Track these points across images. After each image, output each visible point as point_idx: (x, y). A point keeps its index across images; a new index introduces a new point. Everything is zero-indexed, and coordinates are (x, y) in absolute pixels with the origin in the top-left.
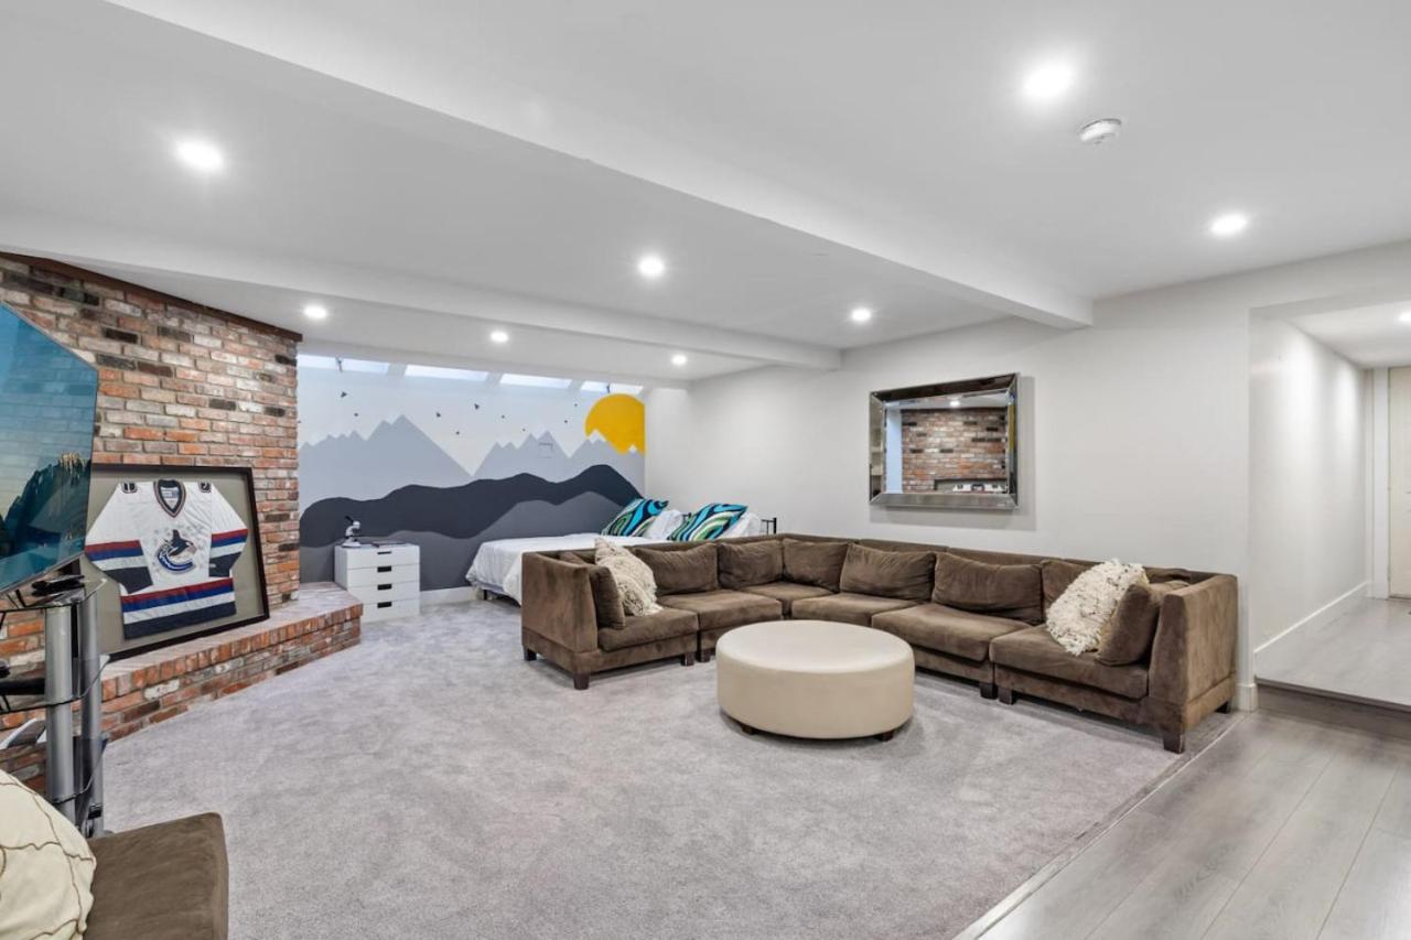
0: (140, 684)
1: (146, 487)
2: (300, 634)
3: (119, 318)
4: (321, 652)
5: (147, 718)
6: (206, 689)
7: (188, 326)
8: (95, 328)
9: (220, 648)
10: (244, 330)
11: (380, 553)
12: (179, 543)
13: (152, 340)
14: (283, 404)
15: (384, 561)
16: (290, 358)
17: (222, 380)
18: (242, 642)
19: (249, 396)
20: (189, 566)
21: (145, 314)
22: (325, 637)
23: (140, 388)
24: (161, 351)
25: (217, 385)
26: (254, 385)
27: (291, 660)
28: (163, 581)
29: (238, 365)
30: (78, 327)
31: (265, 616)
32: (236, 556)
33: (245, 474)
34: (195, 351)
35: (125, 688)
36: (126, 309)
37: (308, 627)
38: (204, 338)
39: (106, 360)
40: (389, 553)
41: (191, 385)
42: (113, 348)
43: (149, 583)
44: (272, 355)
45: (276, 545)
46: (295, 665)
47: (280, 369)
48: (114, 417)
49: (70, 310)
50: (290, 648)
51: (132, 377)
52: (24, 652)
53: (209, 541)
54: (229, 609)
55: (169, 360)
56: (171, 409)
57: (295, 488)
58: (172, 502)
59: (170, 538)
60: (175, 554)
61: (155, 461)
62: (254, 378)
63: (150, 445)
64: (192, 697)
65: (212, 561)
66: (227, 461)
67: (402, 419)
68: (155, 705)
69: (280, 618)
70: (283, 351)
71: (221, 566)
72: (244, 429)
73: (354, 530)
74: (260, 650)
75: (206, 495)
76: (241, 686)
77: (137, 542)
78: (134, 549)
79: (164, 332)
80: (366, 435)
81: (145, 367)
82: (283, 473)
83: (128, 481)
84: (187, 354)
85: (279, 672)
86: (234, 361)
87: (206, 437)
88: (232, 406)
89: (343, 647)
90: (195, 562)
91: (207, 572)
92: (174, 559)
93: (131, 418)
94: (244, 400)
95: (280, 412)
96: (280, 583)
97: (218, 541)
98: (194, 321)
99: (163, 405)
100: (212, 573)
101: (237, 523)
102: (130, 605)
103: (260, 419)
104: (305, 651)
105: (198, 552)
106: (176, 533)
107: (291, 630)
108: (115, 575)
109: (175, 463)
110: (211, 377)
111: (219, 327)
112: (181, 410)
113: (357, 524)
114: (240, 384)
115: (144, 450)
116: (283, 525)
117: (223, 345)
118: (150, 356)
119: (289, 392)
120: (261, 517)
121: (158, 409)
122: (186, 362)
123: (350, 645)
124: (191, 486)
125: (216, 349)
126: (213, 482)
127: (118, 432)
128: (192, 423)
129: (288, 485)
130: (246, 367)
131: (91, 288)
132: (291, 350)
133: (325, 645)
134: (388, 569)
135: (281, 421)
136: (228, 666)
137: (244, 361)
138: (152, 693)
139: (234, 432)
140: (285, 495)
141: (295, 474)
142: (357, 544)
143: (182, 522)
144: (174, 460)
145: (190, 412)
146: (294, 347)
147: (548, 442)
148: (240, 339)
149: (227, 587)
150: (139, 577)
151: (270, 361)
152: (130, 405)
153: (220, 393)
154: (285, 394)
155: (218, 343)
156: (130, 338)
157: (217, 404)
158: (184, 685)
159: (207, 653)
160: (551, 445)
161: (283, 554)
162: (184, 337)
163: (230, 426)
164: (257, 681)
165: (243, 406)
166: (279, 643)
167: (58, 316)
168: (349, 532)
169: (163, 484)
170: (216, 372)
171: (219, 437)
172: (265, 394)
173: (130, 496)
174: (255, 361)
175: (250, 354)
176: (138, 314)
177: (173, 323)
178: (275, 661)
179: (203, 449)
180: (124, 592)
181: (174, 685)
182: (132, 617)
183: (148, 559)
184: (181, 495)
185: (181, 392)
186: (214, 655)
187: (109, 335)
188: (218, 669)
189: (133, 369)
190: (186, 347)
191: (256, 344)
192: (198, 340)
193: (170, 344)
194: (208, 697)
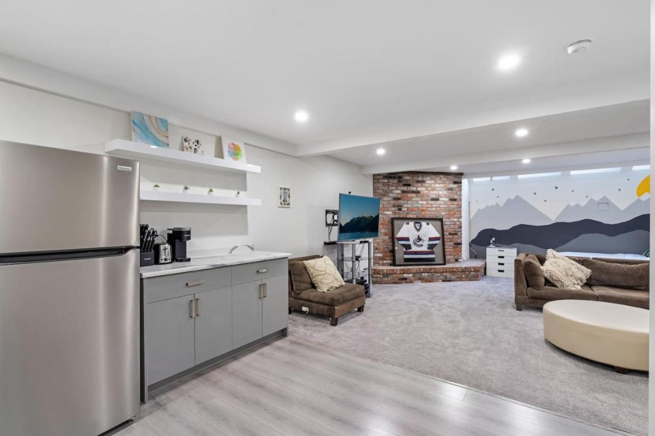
0: (402, 272)
1: (412, 224)
2: (453, 271)
3: (407, 181)
4: (461, 279)
5: (404, 281)
6: (420, 279)
7: (424, 179)
8: (401, 184)
9: (423, 269)
10: (442, 176)
11: (499, 251)
12: (419, 239)
13: (415, 185)
14: (456, 197)
15: (501, 254)
16: (459, 181)
17: (434, 192)
18: (431, 269)
19: (443, 196)
20: (422, 245)
21: (413, 178)
22: (462, 275)
23: (412, 197)
24: (417, 187)
25: (433, 194)
26: (445, 192)
27: (448, 279)
28: (414, 248)
29: (440, 187)
30: (397, 185)
31: (444, 264)
32: (436, 245)
33: (441, 220)
34: (426, 185)
35: (398, 272)
36: (408, 178)
37: (455, 270)
38: (429, 181)
39: (403, 192)
40: (503, 251)
41: (425, 195)
42: (405, 188)
43: (411, 248)
44: (452, 182)
45: (453, 243)
46: (450, 281)
47: (455, 186)
48: (405, 206)
49: (396, 181)
50: (448, 275)
51: (409, 195)
52: (386, 260)
53: (428, 239)
54: (432, 260)
55: (419, 189)
56: (419, 202)
57: (461, 225)
58: (418, 228)
59: (417, 237)
60: (418, 242)
61: (415, 217)
62: (445, 190)
63: (414, 212)
64: (416, 280)
65: (429, 245)
66: (436, 216)
67: (517, 197)
68: (405, 279)
69: (448, 266)
70: (456, 180)
71: (431, 247)
72: (442, 206)
73: (493, 241)
74: (436, 273)
75: (428, 226)
76: (430, 282)
77: (408, 238)
78: (407, 239)
79: (418, 182)
80: (501, 205)
81: (413, 192)
82: (455, 220)
83: (407, 222)
84: (424, 186)
85: (444, 281)
86: (438, 186)
87: (430, 209)
88: (438, 200)
89: (470, 280)
90: (424, 245)
91: (427, 248)
92: (418, 243)
93: (409, 206)
94: (442, 197)
95: (455, 200)
96: (454, 255)
97: (431, 239)
98: (426, 177)
99: (417, 201)
100: (428, 248)
101: (437, 235)
102: (406, 253)
103: (447, 203)
104: (453, 277)
105: (424, 242)
106: (419, 236)
107: (448, 269)
108: (403, 245)
109: (421, 217)
110: (431, 192)
111: (433, 177)
112: (422, 202)
113: (494, 239)
114: (440, 193)
115: (412, 214)
116: (455, 236)
117: (435, 182)
118: (414, 189)
119: (459, 193)
120: (447, 233)
121: (416, 203)
122: (424, 189)
123: (474, 280)
124: (424, 224)
125: (433, 183)
126: (430, 222)
127: (406, 209)
128: (425, 206)
129: (458, 223)
130: (443, 187)
131: (400, 175)
132: (460, 179)
133: (463, 278)
134: (503, 257)
135: (455, 203)
136: (426, 274)
137: (442, 185)
138: (405, 276)
139: (438, 207)
140: (457, 227)
141: (460, 220)
142: (494, 246)
143: (421, 233)
144: (420, 216)
145: (425, 203)
146: (461, 177)
147: (605, 202)
148: (441, 179)
149: (433, 253)
150: (408, 247)
151: (451, 184)
152: (409, 202)
153: (434, 196)
154: (457, 194)
155: (433, 182)
156: (409, 185)
157: (433, 199)
158: (413, 276)
159: (420, 269)
160: (608, 203)
161: (455, 246)
162: (423, 182)
163: (437, 206)
164: (436, 281)
165: (441, 199)
166: (443, 272)
167: (393, 183)
168: (491, 242)
169: (416, 223)
170: (432, 190)
171: (434, 209)
172: (449, 195)
173: (408, 226)
174: (446, 185)
175: (444, 183)
176: (411, 178)
177: (420, 179)
178: (442, 277)
179: (428, 213)
180: (405, 250)
181: (411, 275)
182: (406, 256)
183: (411, 242)
184: (421, 226)
185: (423, 197)
186: (422, 270)
187: (404, 185)
188: (423, 274)
189: (410, 193)
190: (424, 184)
191: (446, 179)
192: (427, 182)
193: (419, 185)
194: (420, 281)
